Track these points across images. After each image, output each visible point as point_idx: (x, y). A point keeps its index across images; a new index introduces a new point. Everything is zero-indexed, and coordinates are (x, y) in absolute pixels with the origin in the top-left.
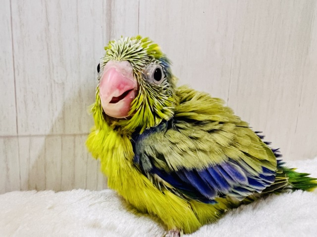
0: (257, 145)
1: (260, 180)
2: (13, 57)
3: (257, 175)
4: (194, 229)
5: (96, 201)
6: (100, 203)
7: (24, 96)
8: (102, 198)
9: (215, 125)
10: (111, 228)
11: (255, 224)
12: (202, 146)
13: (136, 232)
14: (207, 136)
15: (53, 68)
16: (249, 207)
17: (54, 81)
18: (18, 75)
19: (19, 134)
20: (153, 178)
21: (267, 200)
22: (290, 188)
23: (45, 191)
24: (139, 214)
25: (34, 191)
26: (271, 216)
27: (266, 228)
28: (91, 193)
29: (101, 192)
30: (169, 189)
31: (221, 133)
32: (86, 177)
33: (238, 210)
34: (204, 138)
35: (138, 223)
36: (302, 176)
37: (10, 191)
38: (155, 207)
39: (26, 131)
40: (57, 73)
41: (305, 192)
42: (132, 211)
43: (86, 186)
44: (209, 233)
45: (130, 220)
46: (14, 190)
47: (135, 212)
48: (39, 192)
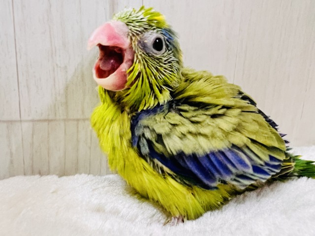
0: (265, 132)
1: (266, 168)
2: (15, 40)
3: (262, 163)
4: (198, 216)
5: (100, 186)
6: (104, 187)
7: (27, 80)
8: (106, 183)
9: (219, 109)
10: (115, 212)
11: (259, 211)
12: (204, 130)
13: (140, 217)
14: (209, 120)
15: (56, 51)
16: (253, 194)
17: (57, 65)
18: (21, 58)
19: (22, 119)
20: (154, 163)
21: (271, 187)
22: (295, 176)
23: (49, 176)
24: (143, 199)
25: (37, 176)
26: (275, 203)
27: (270, 215)
28: (94, 178)
29: (104, 177)
30: (170, 175)
31: (225, 118)
32: (90, 162)
33: (242, 196)
34: (206, 122)
35: (142, 208)
36: (309, 163)
37: (14, 176)
38: (155, 193)
39: (29, 115)
40: (60, 56)
41: (310, 179)
42: (136, 196)
43: (90, 171)
44: (212, 219)
45: (134, 205)
46: (18, 175)
47: (138, 197)
48: (42, 177)
